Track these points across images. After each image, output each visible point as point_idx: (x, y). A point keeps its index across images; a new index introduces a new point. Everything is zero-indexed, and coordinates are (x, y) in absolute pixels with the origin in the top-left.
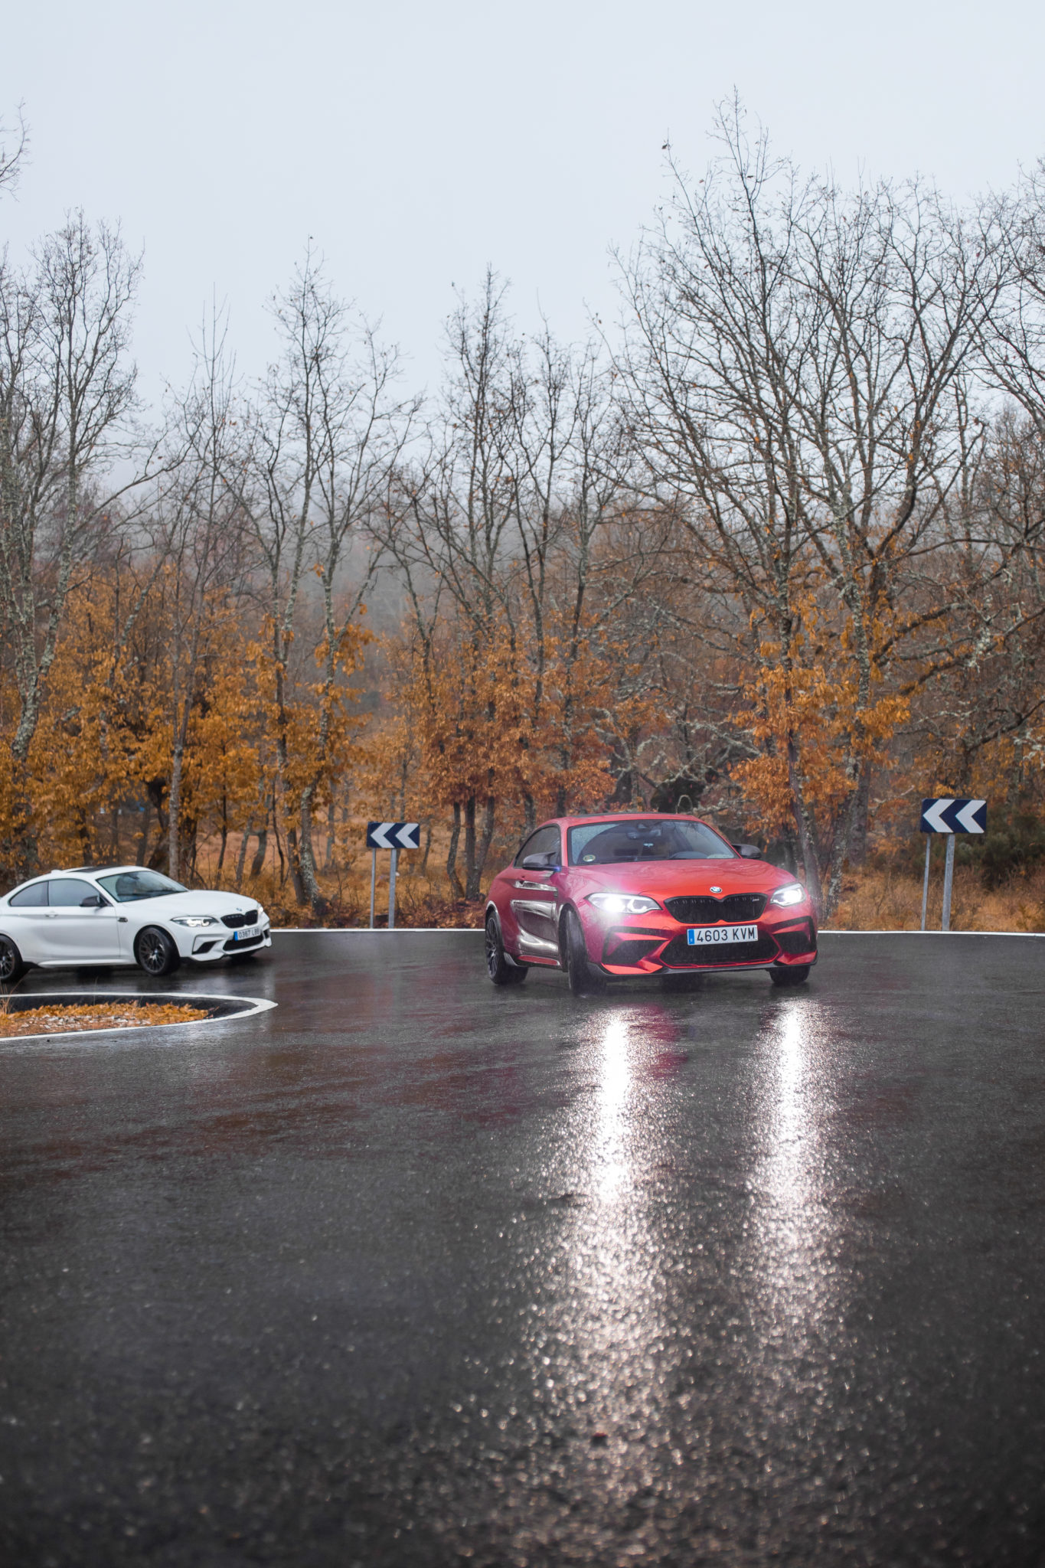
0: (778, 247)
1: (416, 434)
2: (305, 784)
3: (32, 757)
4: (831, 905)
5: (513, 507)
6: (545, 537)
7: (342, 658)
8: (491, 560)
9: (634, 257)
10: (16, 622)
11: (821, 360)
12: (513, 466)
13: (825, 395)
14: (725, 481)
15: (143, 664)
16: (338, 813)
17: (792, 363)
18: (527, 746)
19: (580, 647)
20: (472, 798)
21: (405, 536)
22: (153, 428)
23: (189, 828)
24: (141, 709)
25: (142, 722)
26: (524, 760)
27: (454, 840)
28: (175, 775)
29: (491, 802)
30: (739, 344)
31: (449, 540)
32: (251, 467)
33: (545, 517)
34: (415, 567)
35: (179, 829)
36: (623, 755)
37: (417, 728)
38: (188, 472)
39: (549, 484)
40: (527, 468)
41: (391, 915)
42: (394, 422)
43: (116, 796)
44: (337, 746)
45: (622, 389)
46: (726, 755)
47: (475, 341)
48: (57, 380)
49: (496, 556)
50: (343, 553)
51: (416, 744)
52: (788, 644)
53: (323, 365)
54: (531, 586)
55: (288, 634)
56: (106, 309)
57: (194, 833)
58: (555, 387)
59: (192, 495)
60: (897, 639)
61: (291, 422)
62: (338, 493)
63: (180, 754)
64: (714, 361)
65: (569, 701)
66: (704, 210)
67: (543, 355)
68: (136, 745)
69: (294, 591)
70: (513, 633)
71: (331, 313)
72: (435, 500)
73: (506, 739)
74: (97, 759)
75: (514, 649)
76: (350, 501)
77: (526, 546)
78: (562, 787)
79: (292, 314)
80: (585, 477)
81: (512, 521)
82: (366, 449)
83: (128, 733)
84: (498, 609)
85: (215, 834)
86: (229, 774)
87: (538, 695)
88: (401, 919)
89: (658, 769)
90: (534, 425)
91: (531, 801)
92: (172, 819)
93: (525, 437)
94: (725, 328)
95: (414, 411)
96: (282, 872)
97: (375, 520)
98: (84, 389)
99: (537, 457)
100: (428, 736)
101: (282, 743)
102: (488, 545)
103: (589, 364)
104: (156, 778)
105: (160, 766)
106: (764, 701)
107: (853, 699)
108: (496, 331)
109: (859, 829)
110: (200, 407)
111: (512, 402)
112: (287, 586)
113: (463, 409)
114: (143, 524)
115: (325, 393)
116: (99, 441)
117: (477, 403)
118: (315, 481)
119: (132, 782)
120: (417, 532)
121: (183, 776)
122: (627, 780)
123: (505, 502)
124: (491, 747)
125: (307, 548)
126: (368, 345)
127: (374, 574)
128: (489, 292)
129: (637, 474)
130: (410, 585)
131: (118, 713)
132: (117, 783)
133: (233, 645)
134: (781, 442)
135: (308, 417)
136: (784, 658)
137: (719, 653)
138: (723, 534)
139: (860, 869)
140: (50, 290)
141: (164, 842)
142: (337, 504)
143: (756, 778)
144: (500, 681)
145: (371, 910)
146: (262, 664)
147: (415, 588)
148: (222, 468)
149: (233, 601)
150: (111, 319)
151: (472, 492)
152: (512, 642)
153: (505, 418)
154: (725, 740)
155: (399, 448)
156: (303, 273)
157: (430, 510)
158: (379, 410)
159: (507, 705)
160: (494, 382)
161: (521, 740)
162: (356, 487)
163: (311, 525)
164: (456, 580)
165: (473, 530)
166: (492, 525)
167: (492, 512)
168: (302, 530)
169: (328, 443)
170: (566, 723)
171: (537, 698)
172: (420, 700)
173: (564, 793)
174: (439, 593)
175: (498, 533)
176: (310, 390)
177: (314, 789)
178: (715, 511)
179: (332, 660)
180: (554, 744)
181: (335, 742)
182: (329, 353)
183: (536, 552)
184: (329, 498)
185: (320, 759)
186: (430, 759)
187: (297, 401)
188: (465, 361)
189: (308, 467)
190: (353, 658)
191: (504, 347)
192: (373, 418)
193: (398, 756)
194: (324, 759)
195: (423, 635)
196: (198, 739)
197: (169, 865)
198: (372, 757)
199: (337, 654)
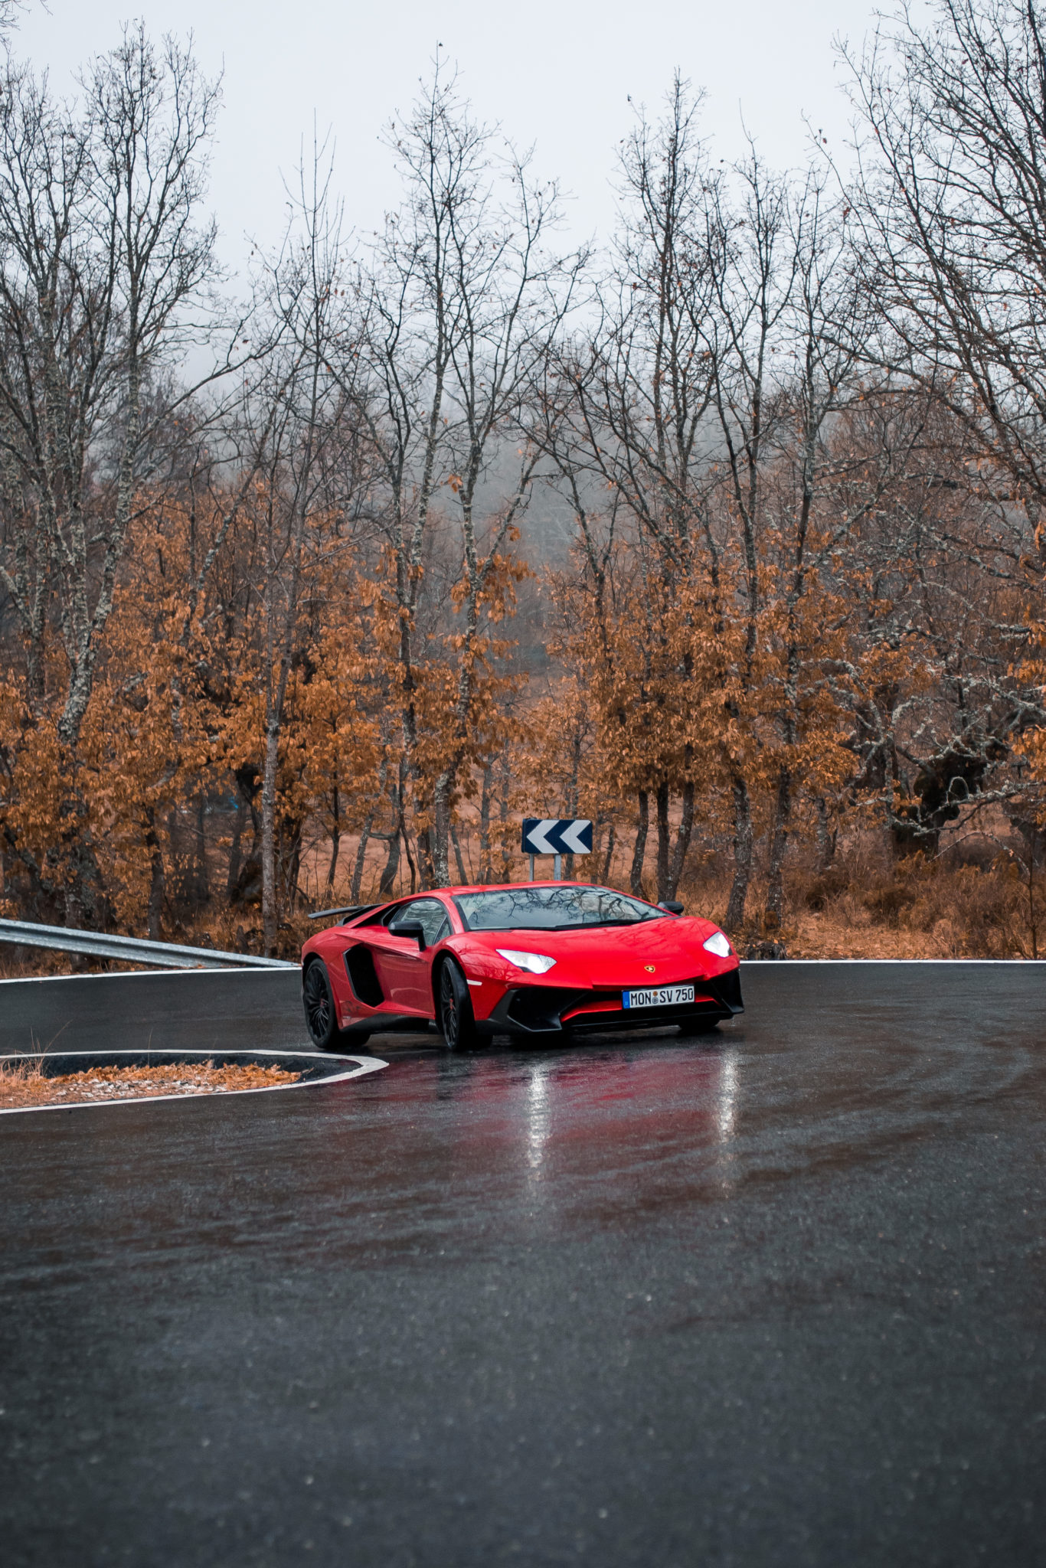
1: (581, 299)
2: (440, 769)
3: (85, 740)
5: (713, 392)
6: (756, 430)
7: (486, 599)
8: (685, 463)
10: (62, 563)
12: (712, 337)
14: (1005, 350)
15: (230, 614)
18: (736, 713)
19: (806, 577)
20: (664, 785)
21: (568, 435)
22: (237, 303)
23: (290, 830)
24: (225, 673)
25: (228, 692)
26: (732, 732)
27: (641, 842)
28: (270, 759)
29: (689, 790)
31: (627, 440)
32: (365, 350)
33: (756, 403)
34: (582, 476)
35: (275, 832)
36: (873, 723)
37: (590, 693)
38: (283, 359)
39: (761, 360)
40: (731, 341)
42: (552, 284)
43: (196, 790)
44: (482, 717)
45: (858, 229)
46: (1016, 722)
47: (659, 172)
48: (113, 245)
49: (692, 459)
50: (485, 460)
51: (590, 713)
53: (458, 212)
54: (738, 497)
55: (416, 569)
56: (175, 149)
57: (296, 838)
58: (766, 230)
59: (289, 389)
61: (416, 288)
62: (479, 380)
63: (276, 733)
64: (986, 188)
65: (792, 652)
69: (423, 512)
70: (715, 560)
71: (468, 141)
72: (607, 385)
73: (707, 704)
74: (169, 740)
75: (716, 583)
76: (496, 392)
77: (729, 443)
78: (784, 768)
79: (416, 146)
80: (810, 349)
81: (712, 410)
82: (515, 322)
83: (209, 705)
84: (694, 528)
85: (324, 839)
86: (342, 757)
87: (750, 643)
89: (924, 740)
90: (740, 281)
91: (742, 788)
92: (265, 819)
93: (728, 298)
95: (577, 268)
97: (529, 415)
98: (147, 254)
99: (744, 324)
100: (603, 702)
101: (410, 715)
102: (680, 444)
103: (812, 197)
104: (245, 765)
105: (250, 749)
108: (686, 159)
110: (297, 273)
111: (709, 252)
112: (413, 505)
113: (642, 262)
114: (225, 429)
115: (460, 249)
116: (168, 322)
117: (663, 255)
118: (449, 365)
119: (215, 771)
120: (583, 429)
121: (281, 762)
122: (879, 759)
123: (702, 385)
124: (688, 716)
125: (441, 455)
126: (517, 183)
127: (528, 486)
128: (677, 107)
130: (577, 499)
131: (197, 681)
132: (195, 771)
133: (346, 586)
135: (439, 281)
137: (1001, 582)
138: (996, 418)
140: (102, 128)
141: (258, 850)
142: (479, 395)
144: (700, 626)
146: (381, 610)
147: (583, 504)
148: (328, 353)
149: (347, 527)
150: (182, 163)
151: (658, 374)
152: (714, 573)
153: (701, 273)
154: (1010, 701)
155: (559, 317)
156: (431, 93)
157: (600, 399)
159: (708, 657)
160: (686, 227)
161: (727, 705)
162: (503, 372)
163: (444, 423)
164: (638, 492)
165: (660, 425)
166: (685, 416)
167: (685, 401)
168: (433, 431)
169: (465, 316)
170: (789, 682)
171: (748, 648)
172: (592, 655)
173: (788, 776)
174: (615, 510)
175: (693, 428)
176: (442, 242)
177: (452, 776)
178: (986, 389)
179: (474, 602)
180: (773, 709)
181: (479, 713)
182: (467, 195)
183: (744, 452)
184: (468, 388)
185: (459, 736)
186: (607, 733)
187: (424, 261)
188: (647, 199)
189: (440, 347)
190: (502, 599)
191: (697, 179)
192: (525, 280)
193: (569, 730)
194: (465, 734)
195: (594, 566)
196: (302, 712)
197: (261, 880)
198: (529, 732)
199: (481, 594)
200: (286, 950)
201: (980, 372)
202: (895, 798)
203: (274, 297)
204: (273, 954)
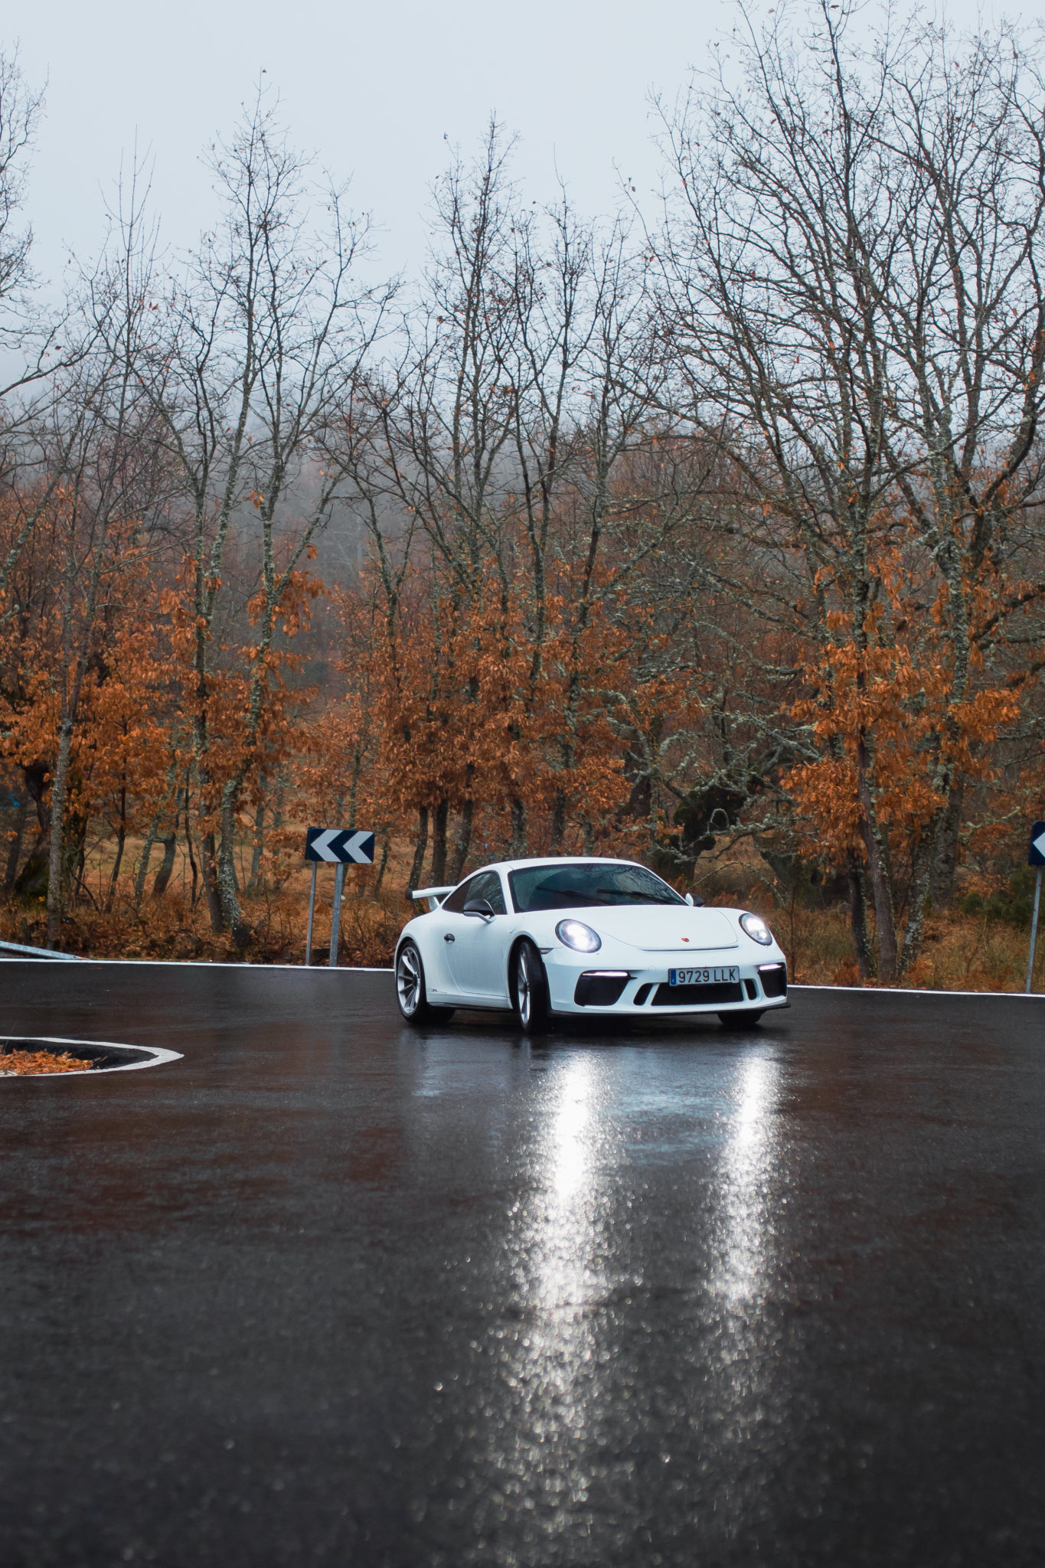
0: (868, 97)
1: (389, 328)
2: (229, 776)
4: (909, 957)
5: (513, 425)
6: (551, 466)
7: (282, 613)
8: (481, 494)
9: (682, 107)
11: (920, 245)
12: (514, 372)
13: (923, 293)
14: (788, 402)
15: (26, 614)
16: (269, 817)
17: (882, 249)
18: (517, 736)
19: (591, 610)
20: (444, 802)
21: (370, 459)
22: (51, 310)
23: (76, 827)
24: (21, 672)
25: (21, 688)
26: (514, 753)
27: (419, 856)
28: (62, 758)
30: (811, 226)
31: (427, 466)
32: (175, 363)
33: (553, 438)
34: (383, 499)
35: (63, 829)
36: (641, 755)
37: (376, 710)
38: (93, 368)
39: (560, 398)
40: (531, 377)
41: (333, 950)
42: (362, 312)
44: (273, 727)
45: (660, 276)
46: (775, 759)
47: (470, 211)
49: (488, 489)
50: (288, 479)
51: (373, 730)
52: (863, 614)
53: (272, 235)
54: (530, 528)
55: (214, 581)
57: (82, 834)
58: (571, 273)
59: (97, 398)
60: (1004, 615)
61: (229, 307)
62: (285, 401)
63: (69, 732)
64: (778, 246)
65: (574, 681)
66: (773, 48)
67: (558, 231)
68: (13, 719)
69: (224, 526)
70: (505, 589)
71: (285, 168)
72: (410, 412)
73: (491, 725)
75: (505, 610)
76: (301, 413)
77: (526, 476)
78: (560, 791)
79: (235, 169)
80: (606, 390)
81: (509, 445)
82: (323, 345)
84: (486, 559)
85: (110, 838)
86: (131, 760)
87: (534, 671)
88: (346, 955)
89: (685, 775)
90: (543, 321)
91: (520, 808)
92: (54, 815)
93: (531, 336)
94: (794, 205)
95: (387, 298)
96: (194, 889)
97: (334, 438)
99: (545, 361)
100: (389, 719)
101: (201, 721)
102: (477, 474)
104: (36, 762)
105: (42, 746)
106: (829, 688)
107: (945, 690)
108: (497, 199)
109: (946, 862)
110: (111, 285)
111: (515, 290)
112: (214, 519)
113: (451, 298)
115: (273, 272)
117: (469, 291)
118: (257, 384)
119: (5, 767)
120: (387, 454)
121: (72, 760)
122: (645, 786)
123: (501, 419)
124: (472, 736)
125: (243, 471)
126: (333, 212)
127: (328, 508)
128: (491, 148)
129: (674, 389)
130: (374, 522)
133: (142, 593)
134: (862, 353)
135: (251, 302)
136: (858, 632)
137: (770, 625)
138: (783, 469)
139: (946, 912)
141: (44, 844)
142: (284, 416)
143: (815, 788)
144: (487, 650)
145: (307, 942)
146: (179, 618)
147: (380, 526)
148: (137, 364)
149: (144, 538)
151: (458, 406)
152: (504, 601)
153: (506, 311)
154: (774, 739)
155: (367, 345)
156: (252, 118)
157: (405, 426)
158: (343, 295)
159: (494, 682)
160: (493, 264)
161: (510, 728)
162: (309, 395)
163: (250, 439)
164: (434, 518)
165: (458, 454)
166: (484, 448)
167: (484, 432)
168: (238, 448)
169: (275, 336)
170: (569, 709)
171: (532, 674)
172: (382, 673)
173: (564, 799)
174: (411, 534)
175: (491, 459)
176: (255, 267)
177: (239, 784)
178: (774, 439)
179: (270, 616)
180: (553, 734)
181: (269, 723)
182: (282, 220)
183: (539, 486)
184: (275, 408)
185: (249, 745)
186: (392, 749)
187: (236, 282)
188: (457, 235)
189: (248, 367)
190: (296, 615)
191: (509, 219)
192: (335, 306)
193: (351, 745)
194: (254, 743)
195: (388, 588)
196: (94, 713)
197: (48, 874)
198: (316, 744)
199: (277, 609)
200: (68, 944)
201: (769, 422)
202: (658, 826)
203: (88, 308)
204: (56, 947)
